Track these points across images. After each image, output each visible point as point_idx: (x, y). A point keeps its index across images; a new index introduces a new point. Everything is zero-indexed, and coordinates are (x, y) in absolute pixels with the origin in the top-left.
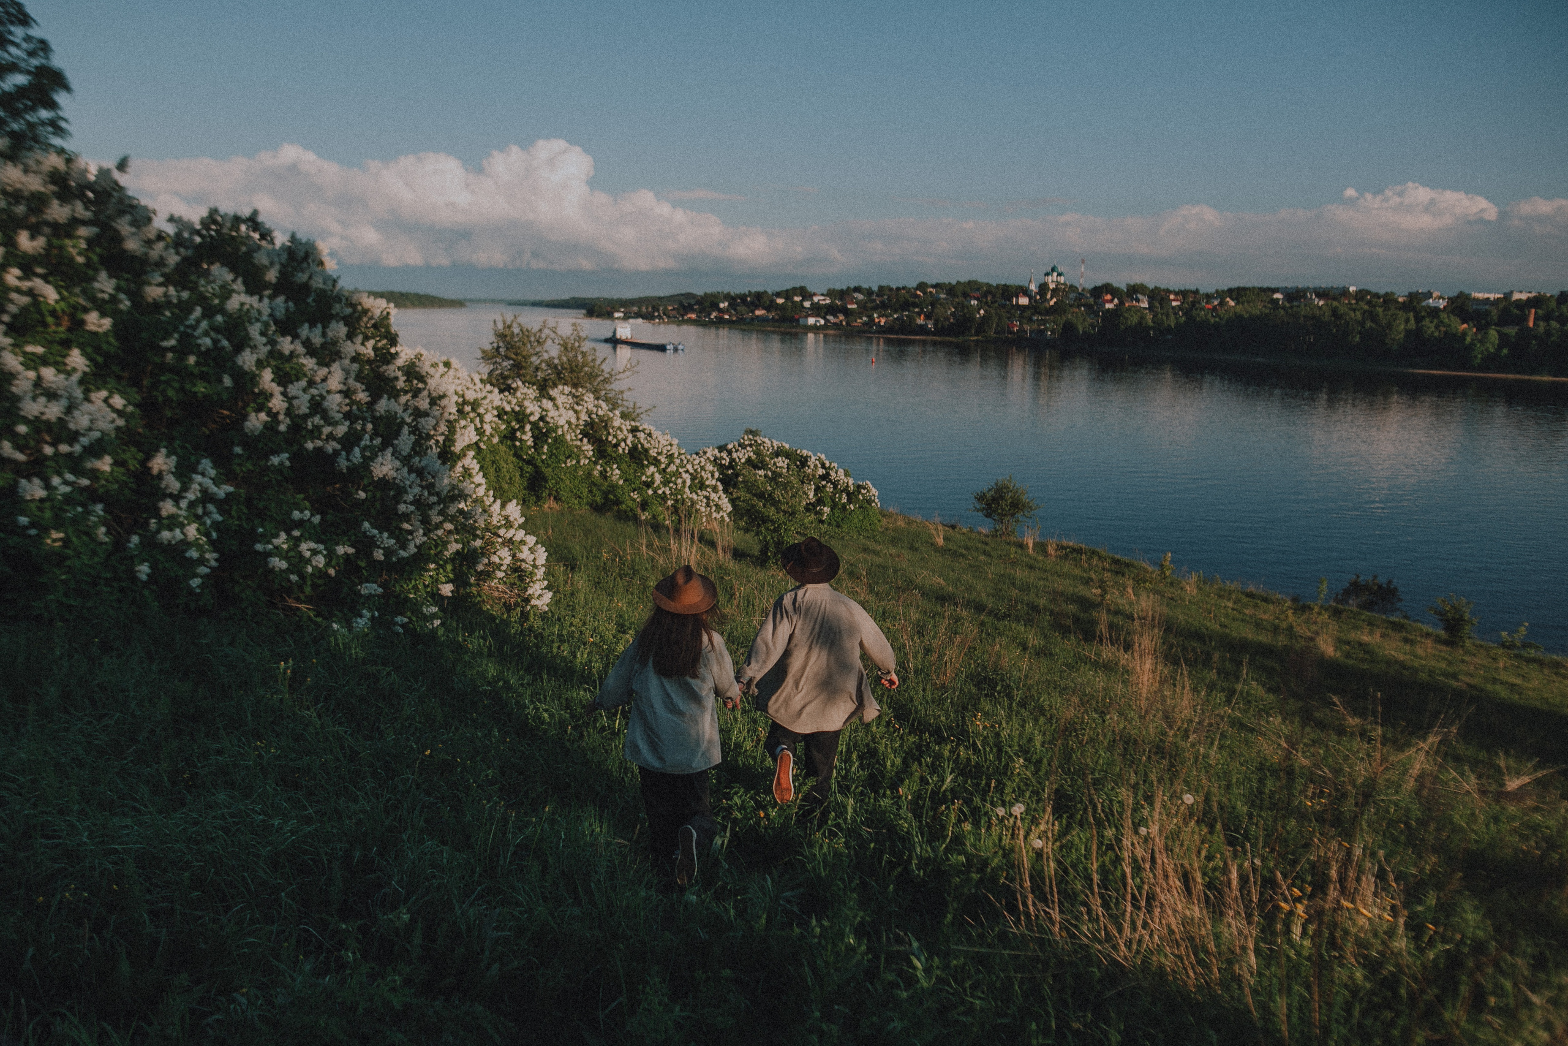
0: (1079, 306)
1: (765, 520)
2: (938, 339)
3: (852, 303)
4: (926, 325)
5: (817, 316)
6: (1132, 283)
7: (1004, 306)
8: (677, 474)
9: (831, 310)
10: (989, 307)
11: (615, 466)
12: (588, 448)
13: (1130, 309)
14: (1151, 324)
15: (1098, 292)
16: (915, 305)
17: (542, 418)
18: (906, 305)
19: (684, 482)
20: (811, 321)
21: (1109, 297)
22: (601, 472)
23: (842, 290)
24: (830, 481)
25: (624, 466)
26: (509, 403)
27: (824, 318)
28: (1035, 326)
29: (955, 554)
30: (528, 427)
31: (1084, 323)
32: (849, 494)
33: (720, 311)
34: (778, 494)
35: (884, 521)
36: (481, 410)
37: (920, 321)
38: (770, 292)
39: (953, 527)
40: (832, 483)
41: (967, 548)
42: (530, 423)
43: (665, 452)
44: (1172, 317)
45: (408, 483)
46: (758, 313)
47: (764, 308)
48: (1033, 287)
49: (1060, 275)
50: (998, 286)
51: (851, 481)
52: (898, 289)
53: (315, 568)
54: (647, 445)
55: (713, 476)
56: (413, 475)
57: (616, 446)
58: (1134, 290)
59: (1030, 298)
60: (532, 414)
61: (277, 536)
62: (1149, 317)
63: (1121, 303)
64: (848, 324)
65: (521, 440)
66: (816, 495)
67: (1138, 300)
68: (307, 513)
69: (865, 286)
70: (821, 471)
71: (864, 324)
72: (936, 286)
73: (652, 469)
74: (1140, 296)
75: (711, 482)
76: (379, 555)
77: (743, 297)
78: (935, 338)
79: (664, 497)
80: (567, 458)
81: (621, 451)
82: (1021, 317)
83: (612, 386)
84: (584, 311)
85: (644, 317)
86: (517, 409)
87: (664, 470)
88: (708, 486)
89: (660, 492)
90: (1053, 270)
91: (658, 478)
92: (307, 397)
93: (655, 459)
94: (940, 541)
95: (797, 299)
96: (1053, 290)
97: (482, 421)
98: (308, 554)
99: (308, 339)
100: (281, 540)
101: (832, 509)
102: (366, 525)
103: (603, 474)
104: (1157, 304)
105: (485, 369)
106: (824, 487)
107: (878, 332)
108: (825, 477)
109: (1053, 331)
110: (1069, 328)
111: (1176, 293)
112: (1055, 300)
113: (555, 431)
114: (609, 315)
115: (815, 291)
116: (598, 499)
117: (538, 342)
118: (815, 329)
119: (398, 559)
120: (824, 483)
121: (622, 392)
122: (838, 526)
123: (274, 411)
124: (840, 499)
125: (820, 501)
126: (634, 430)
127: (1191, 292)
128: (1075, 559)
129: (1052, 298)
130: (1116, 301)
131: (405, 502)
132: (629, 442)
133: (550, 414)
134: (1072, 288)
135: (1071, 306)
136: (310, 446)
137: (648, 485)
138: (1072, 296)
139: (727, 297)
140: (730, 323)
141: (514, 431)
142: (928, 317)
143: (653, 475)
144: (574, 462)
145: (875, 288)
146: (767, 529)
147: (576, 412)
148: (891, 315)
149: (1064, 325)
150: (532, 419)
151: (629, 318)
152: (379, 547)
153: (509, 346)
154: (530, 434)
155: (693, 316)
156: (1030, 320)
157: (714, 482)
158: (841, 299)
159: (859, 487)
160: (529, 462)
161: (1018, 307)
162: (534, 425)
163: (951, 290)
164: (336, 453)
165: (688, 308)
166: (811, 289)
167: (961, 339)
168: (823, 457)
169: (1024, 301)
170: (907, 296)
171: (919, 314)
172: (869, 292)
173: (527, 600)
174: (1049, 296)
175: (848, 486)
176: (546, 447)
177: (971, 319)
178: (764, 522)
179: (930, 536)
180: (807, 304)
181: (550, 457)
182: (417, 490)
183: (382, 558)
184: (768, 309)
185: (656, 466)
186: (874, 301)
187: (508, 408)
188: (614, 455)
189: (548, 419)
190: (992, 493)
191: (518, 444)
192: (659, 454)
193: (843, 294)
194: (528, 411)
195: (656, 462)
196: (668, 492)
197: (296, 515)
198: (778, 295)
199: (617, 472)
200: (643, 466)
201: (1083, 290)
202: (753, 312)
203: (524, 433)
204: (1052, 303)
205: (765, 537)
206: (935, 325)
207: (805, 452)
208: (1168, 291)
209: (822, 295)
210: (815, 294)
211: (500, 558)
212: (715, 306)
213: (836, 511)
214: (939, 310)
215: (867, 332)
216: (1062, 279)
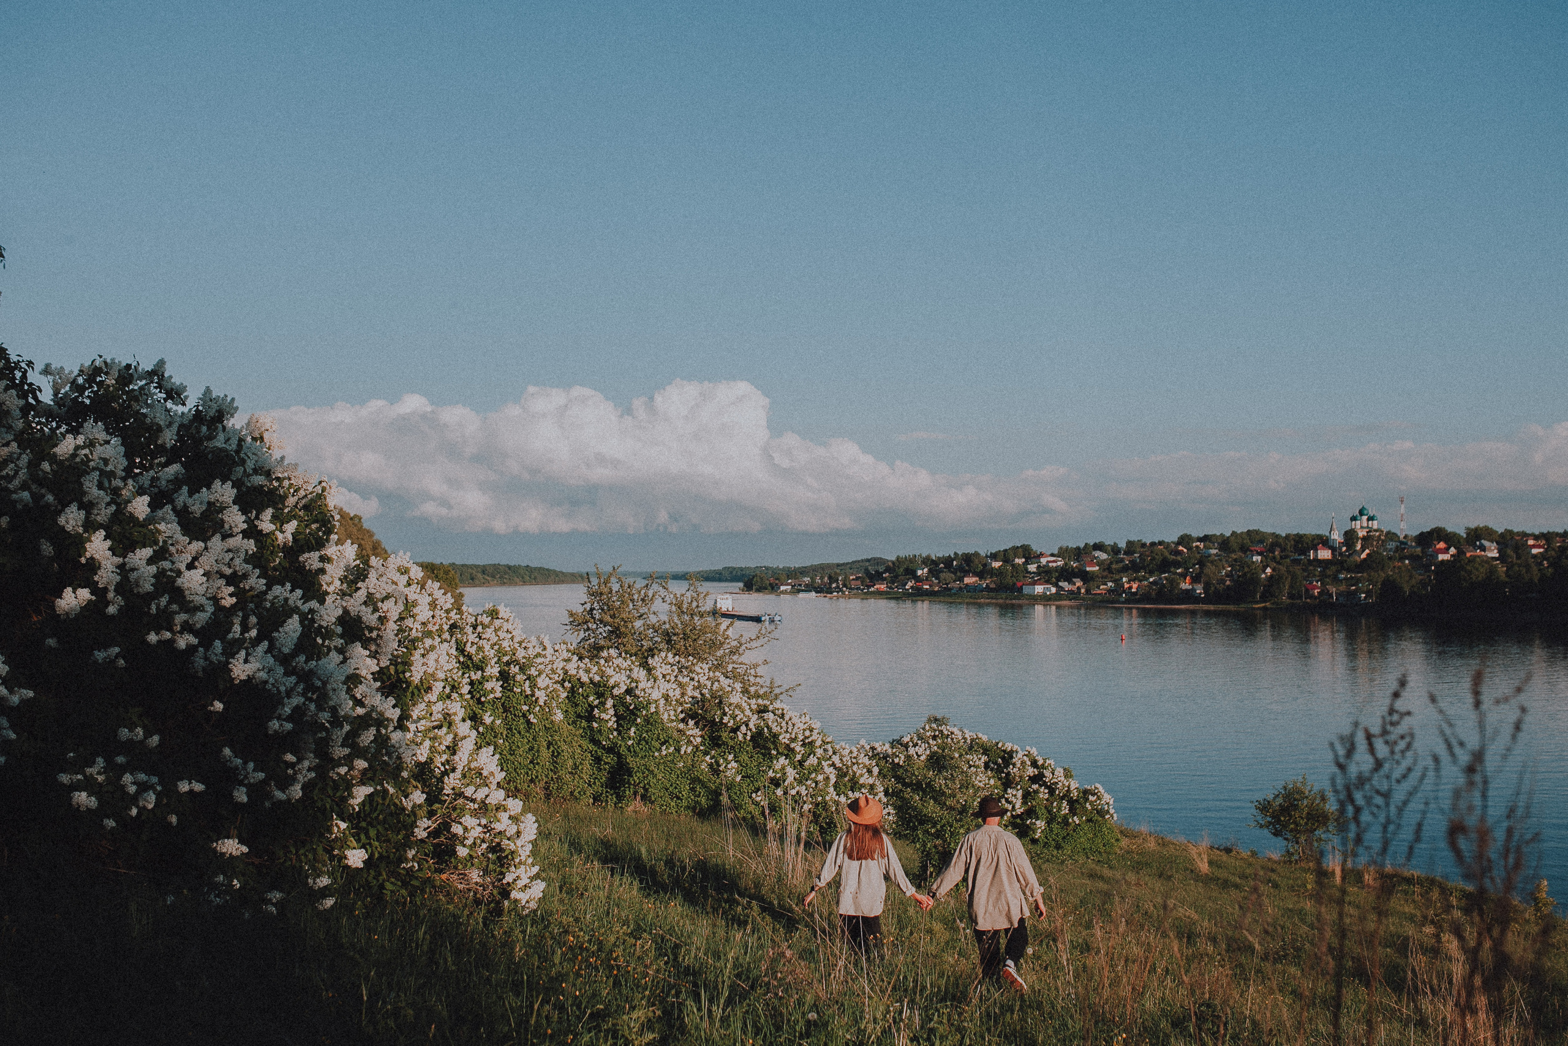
0: (1402, 559)
1: (924, 820)
2: (1212, 607)
3: (1092, 564)
4: (1194, 590)
5: (1048, 582)
6: (1473, 527)
7: (1296, 562)
8: (818, 769)
9: (1066, 574)
10: (1279, 563)
11: (731, 757)
12: (694, 732)
13: (1472, 560)
14: (1503, 577)
15: (1426, 539)
16: (1177, 565)
17: (629, 691)
18: (1165, 565)
19: (827, 779)
20: (1039, 589)
21: (1442, 545)
22: (711, 765)
23: (1078, 548)
24: (1045, 784)
25: (744, 757)
26: (588, 671)
27: (1056, 585)
28: (1343, 588)
29: (1225, 884)
30: (610, 703)
31: (1409, 580)
32: (1072, 803)
33: (918, 579)
34: (940, 782)
35: (1124, 842)
36: (533, 672)
37: (1185, 586)
38: (983, 554)
39: (1228, 851)
40: (1047, 787)
41: (1243, 876)
42: (613, 697)
43: (801, 737)
44: (1535, 569)
45: (283, 689)
46: (967, 580)
47: (976, 574)
48: (1337, 537)
49: (1371, 519)
50: (1288, 536)
51: (1074, 785)
52: (1153, 544)
53: (142, 810)
54: (775, 729)
55: (870, 771)
56: (293, 679)
57: (735, 730)
58: (1476, 535)
59: (1333, 549)
60: (617, 685)
61: (92, 764)
62: (1502, 569)
63: (1461, 552)
64: (1088, 591)
65: (601, 720)
66: (1024, 803)
67: (1483, 548)
68: (140, 731)
69: (1109, 542)
70: (1031, 771)
71: (1110, 591)
72: (1205, 539)
73: (782, 760)
74: (1486, 543)
75: (866, 780)
76: (241, 796)
77: (948, 561)
78: (1205, 607)
79: (797, 800)
80: (663, 744)
81: (741, 737)
82: (1322, 577)
83: (742, 659)
84: (741, 585)
85: (818, 590)
86: (597, 678)
87: (801, 763)
88: (863, 786)
89: (793, 792)
90: (1361, 513)
91: (791, 773)
92: (153, 569)
93: (787, 746)
94: (1204, 867)
95: (1019, 561)
96: (1364, 539)
97: (534, 686)
98: (132, 789)
99: (185, 507)
100: (96, 770)
101: (1048, 823)
102: (227, 751)
103: (715, 770)
104: (1509, 552)
105: (575, 639)
106: (1036, 792)
107: (1127, 601)
108: (1037, 779)
109: (1369, 593)
110: (1390, 588)
111: (1536, 537)
112: (1367, 551)
113: (646, 707)
114: (773, 588)
115: (1044, 551)
116: (703, 801)
117: (643, 600)
118: (1045, 599)
119: (274, 804)
120: (1035, 787)
121: (755, 666)
122: (1058, 847)
123: (100, 586)
124: (1059, 809)
125: (1030, 813)
126: (762, 711)
127: (1557, 534)
128: (1406, 893)
129: (1363, 550)
130: (1453, 550)
131: (279, 718)
132: (751, 725)
133: (641, 686)
134: (1391, 536)
135: (1390, 558)
136: (153, 638)
137: (776, 783)
138: (1392, 545)
139: (927, 561)
140: (930, 595)
141: (592, 708)
142: (1195, 580)
143: (783, 768)
144: (672, 749)
145: (1122, 545)
146: (927, 832)
147: (680, 685)
148: (1145, 578)
149: (1383, 583)
150: (616, 692)
151: (799, 591)
152: (241, 783)
153: (607, 607)
154: (612, 712)
155: (883, 587)
156: (1336, 580)
157: (871, 781)
158: (1077, 560)
159: (1086, 792)
160: (610, 750)
161: (1318, 562)
162: (620, 701)
163: (1225, 544)
164: (191, 649)
165: (877, 577)
166: (1036, 548)
167: (1242, 607)
168: (1034, 751)
169: (1325, 554)
170: (1167, 554)
171: (1184, 576)
172: (1115, 550)
173: (505, 892)
174: (1359, 547)
175: (1069, 791)
176: (633, 729)
177: (1254, 580)
178: (921, 823)
179: (1191, 861)
180: (1032, 568)
181: (638, 744)
182: (297, 700)
183: (245, 799)
184: (981, 575)
185: (787, 756)
186: (1122, 560)
187: (585, 679)
188: (731, 743)
189: (638, 692)
190: (1280, 801)
191: (595, 725)
192: (793, 740)
193: (1078, 553)
194: (612, 682)
195: (789, 752)
196: (804, 793)
197: (124, 733)
198: (994, 556)
199: (734, 764)
200: (771, 758)
201: (1406, 537)
202: (961, 580)
203: (605, 711)
204: (1363, 556)
205: (924, 845)
206: (1206, 589)
207: (1009, 746)
208: (1525, 535)
209: (1052, 555)
210: (1041, 555)
211: (466, 829)
212: (911, 573)
213: (1055, 826)
214: (1210, 569)
215: (1113, 602)
216: (1375, 525)
